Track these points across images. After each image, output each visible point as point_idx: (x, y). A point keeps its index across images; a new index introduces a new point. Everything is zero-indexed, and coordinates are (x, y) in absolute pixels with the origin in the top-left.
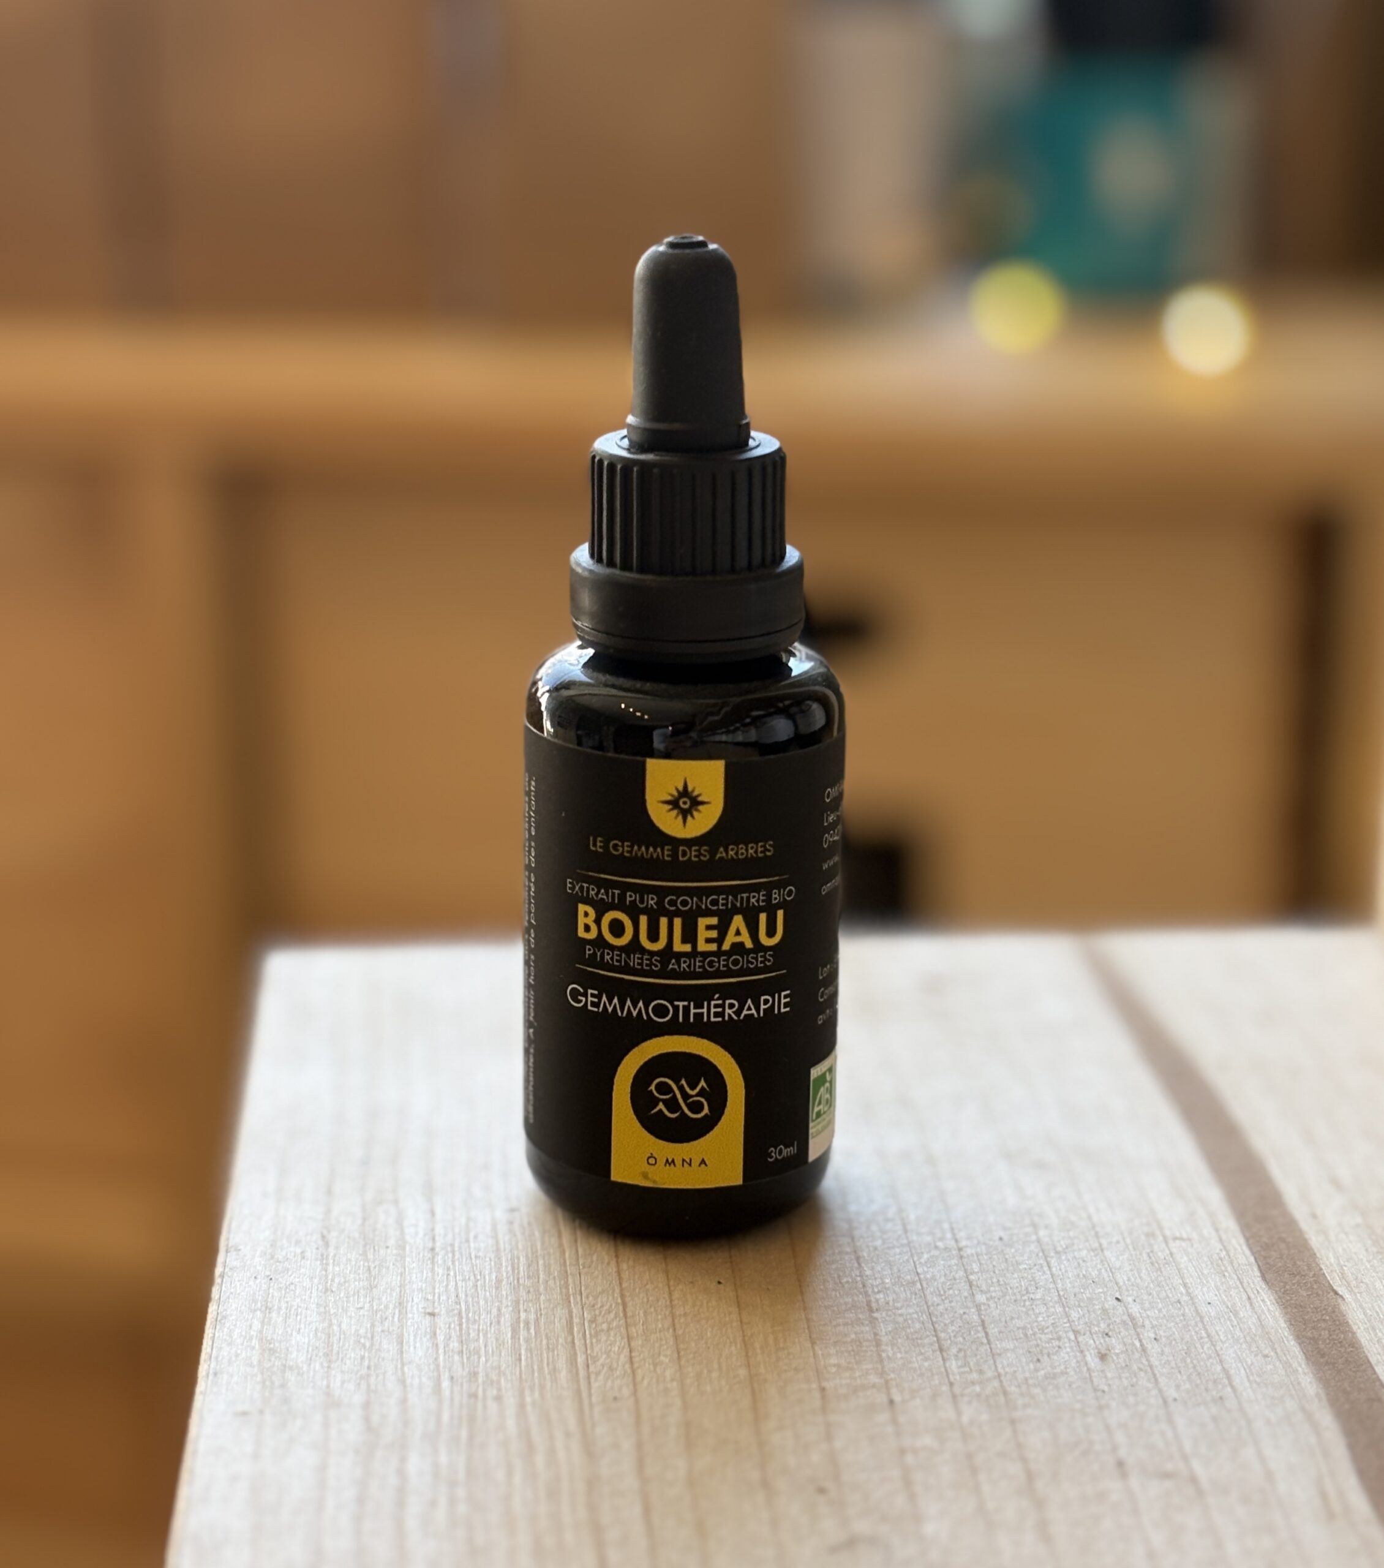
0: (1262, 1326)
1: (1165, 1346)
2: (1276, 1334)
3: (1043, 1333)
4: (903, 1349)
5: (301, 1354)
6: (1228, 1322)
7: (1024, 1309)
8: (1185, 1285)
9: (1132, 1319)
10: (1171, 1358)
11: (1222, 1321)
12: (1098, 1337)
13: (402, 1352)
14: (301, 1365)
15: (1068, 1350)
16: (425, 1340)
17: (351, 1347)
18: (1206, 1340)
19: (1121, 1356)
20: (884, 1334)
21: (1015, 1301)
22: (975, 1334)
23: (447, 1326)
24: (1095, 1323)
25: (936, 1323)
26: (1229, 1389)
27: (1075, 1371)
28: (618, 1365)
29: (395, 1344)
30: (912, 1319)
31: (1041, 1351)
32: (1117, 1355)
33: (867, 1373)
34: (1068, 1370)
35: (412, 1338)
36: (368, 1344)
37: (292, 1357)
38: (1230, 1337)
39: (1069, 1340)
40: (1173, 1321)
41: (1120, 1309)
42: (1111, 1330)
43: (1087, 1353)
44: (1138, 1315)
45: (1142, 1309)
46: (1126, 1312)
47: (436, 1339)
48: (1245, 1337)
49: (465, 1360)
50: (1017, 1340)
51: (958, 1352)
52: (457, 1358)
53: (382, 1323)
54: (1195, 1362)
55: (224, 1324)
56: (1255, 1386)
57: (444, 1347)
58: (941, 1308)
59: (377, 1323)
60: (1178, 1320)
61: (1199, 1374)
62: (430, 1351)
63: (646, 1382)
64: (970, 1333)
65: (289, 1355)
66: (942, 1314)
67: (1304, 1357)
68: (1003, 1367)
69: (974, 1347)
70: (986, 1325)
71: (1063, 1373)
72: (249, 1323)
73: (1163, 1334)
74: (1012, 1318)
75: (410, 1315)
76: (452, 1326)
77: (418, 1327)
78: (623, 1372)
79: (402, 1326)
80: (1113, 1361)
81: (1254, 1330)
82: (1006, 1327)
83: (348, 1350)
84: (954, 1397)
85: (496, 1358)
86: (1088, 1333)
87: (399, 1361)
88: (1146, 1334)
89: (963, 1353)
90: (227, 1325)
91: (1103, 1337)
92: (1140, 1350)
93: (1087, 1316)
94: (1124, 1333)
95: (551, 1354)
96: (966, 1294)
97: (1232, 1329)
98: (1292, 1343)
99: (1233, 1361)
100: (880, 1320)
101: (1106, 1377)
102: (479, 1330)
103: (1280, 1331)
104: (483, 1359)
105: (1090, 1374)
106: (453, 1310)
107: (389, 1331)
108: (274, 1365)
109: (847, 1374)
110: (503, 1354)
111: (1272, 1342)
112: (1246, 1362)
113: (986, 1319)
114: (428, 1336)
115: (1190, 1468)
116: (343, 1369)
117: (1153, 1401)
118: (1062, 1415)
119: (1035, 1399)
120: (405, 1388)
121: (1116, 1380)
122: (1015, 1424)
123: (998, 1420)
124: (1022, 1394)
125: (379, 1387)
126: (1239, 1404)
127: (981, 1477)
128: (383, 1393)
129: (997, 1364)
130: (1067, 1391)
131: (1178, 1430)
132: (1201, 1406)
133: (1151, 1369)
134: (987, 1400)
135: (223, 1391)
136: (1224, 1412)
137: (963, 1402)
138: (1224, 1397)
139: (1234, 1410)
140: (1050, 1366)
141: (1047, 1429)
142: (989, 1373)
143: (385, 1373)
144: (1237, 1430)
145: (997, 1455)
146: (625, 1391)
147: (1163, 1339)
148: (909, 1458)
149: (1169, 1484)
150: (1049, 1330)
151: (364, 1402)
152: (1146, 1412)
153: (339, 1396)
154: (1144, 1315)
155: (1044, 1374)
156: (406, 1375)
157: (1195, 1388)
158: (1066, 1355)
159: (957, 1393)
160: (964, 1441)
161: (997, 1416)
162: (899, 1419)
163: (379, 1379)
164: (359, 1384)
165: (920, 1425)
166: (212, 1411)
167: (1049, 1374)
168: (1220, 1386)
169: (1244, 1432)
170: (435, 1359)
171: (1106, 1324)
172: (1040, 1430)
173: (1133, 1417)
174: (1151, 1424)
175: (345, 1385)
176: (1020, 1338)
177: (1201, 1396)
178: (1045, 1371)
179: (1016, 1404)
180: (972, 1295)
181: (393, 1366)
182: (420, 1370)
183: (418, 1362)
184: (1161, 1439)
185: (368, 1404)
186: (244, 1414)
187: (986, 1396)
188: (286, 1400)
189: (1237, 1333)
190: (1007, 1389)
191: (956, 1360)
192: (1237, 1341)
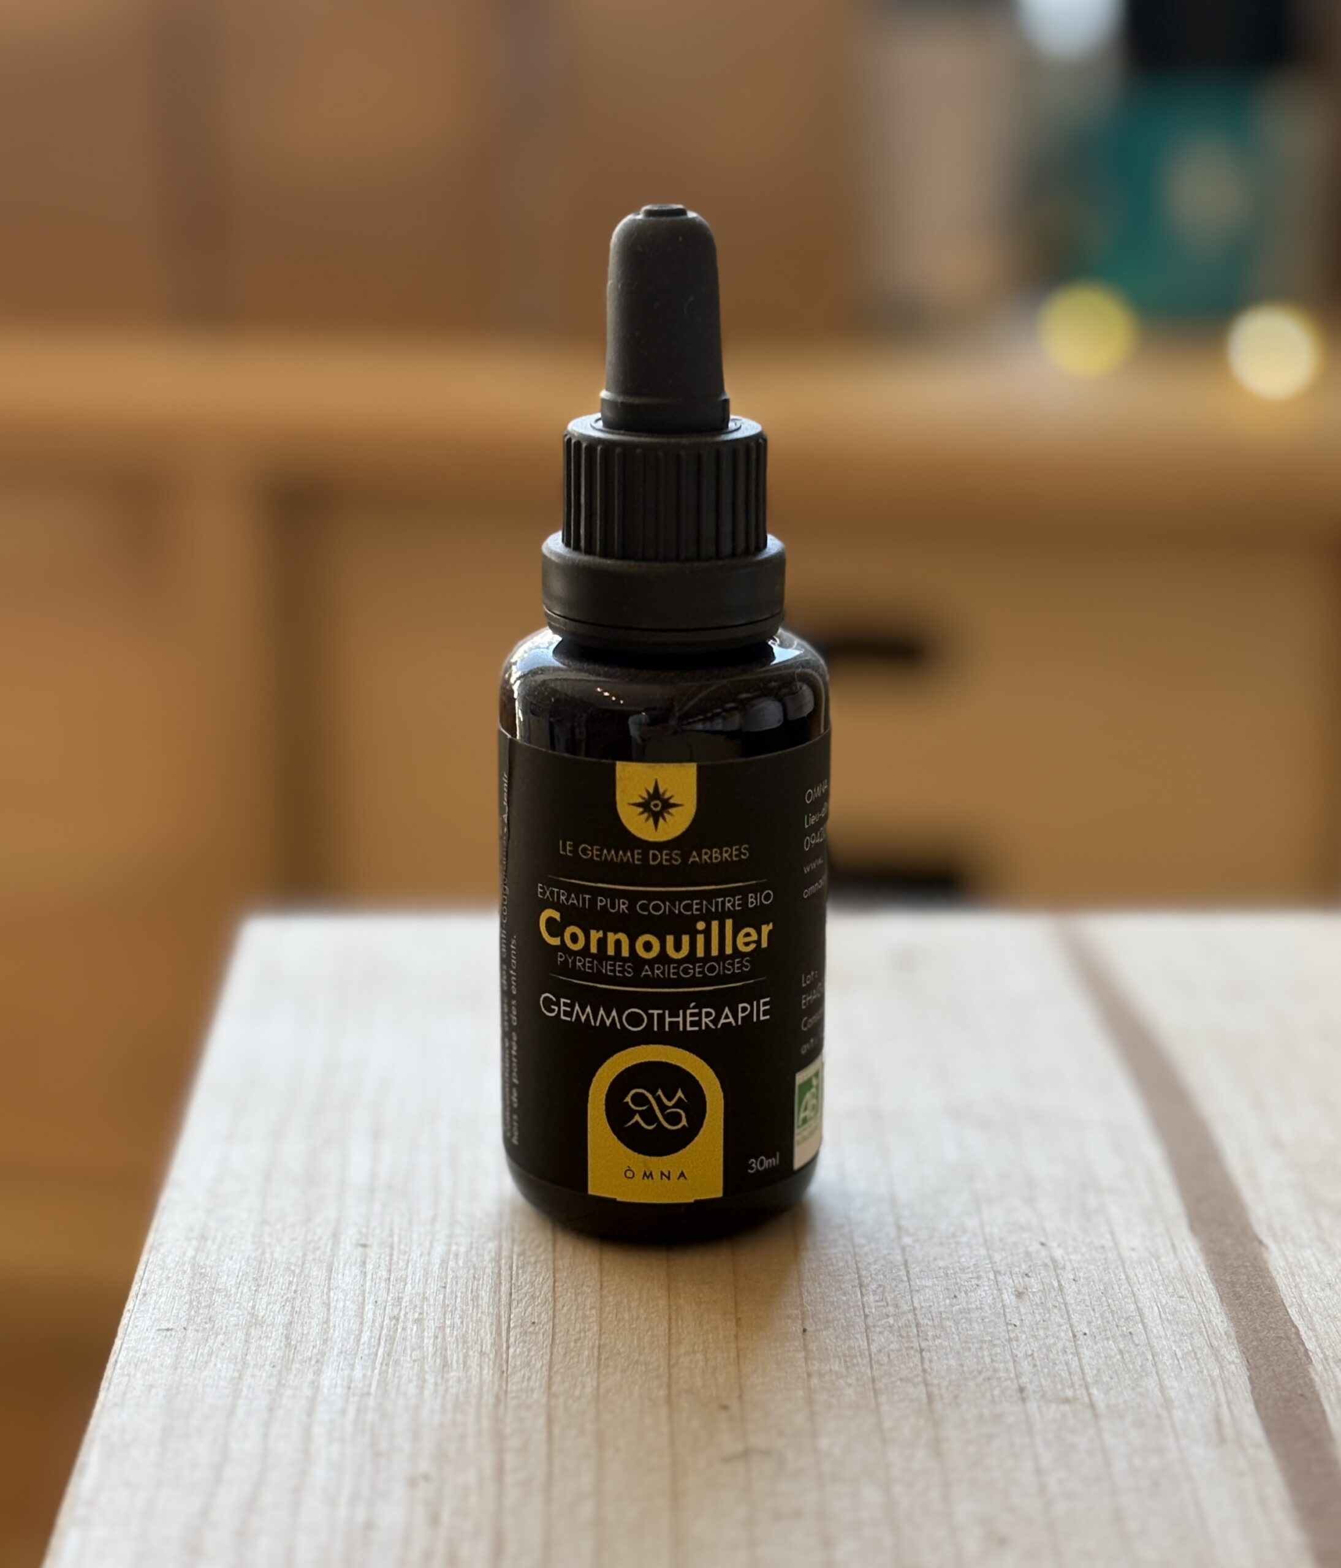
0: (1182, 1270)
1: (1082, 1286)
2: (1194, 1277)
3: (963, 1272)
4: (823, 1284)
6: (1149, 1267)
7: (948, 1251)
8: (1112, 1233)
9: (1054, 1261)
10: (1087, 1298)
11: (1143, 1265)
12: (1018, 1277)
13: (330, 1279)
14: (229, 1288)
15: (986, 1288)
16: (354, 1268)
18: (1125, 1281)
19: (1037, 1294)
21: (941, 1243)
22: (896, 1273)
23: (378, 1256)
24: (1017, 1264)
25: (859, 1262)
26: (1140, 1326)
27: (990, 1307)
28: (540, 1294)
29: (324, 1271)
31: (959, 1288)
32: (1034, 1293)
33: (785, 1305)
34: (983, 1306)
35: (341, 1266)
36: (297, 1272)
37: (222, 1280)
38: (1148, 1279)
39: (989, 1279)
40: (1092, 1264)
41: (1044, 1253)
42: (1031, 1271)
43: (1004, 1291)
44: (1060, 1258)
45: (1065, 1252)
46: (1047, 1255)
47: (366, 1267)
48: (1163, 1279)
49: (391, 1287)
50: (936, 1278)
51: (877, 1288)
52: (383, 1284)
53: (314, 1252)
54: (1110, 1301)
55: (159, 1250)
56: (1166, 1322)
57: (372, 1275)
58: (866, 1249)
59: (309, 1253)
60: (1099, 1264)
61: (1112, 1312)
62: (358, 1278)
63: (565, 1308)
64: (892, 1272)
65: (219, 1279)
66: (866, 1255)
67: (1219, 1299)
68: (920, 1303)
69: (894, 1284)
70: (909, 1265)
71: (977, 1308)
72: (184, 1249)
73: (1081, 1275)
74: (935, 1259)
75: (342, 1246)
76: (383, 1256)
77: (349, 1256)
78: (544, 1300)
79: (333, 1256)
80: (1029, 1299)
81: (1173, 1274)
82: (928, 1267)
83: (277, 1276)
84: (867, 1327)
85: (421, 1285)
86: (1008, 1273)
87: (326, 1286)
88: (1065, 1276)
89: (882, 1289)
90: (161, 1252)
91: (1022, 1277)
92: (1057, 1289)
93: (1009, 1258)
94: (1043, 1273)
95: (476, 1283)
96: (892, 1236)
97: (1151, 1271)
98: (1210, 1286)
99: (1148, 1300)
100: (805, 1259)
101: (1019, 1313)
102: (408, 1260)
103: (1199, 1275)
104: (409, 1286)
105: (1004, 1310)
106: (385, 1243)
107: (319, 1260)
108: (203, 1288)
110: (429, 1282)
111: (1189, 1284)
112: (1161, 1302)
113: (910, 1260)
114: (358, 1265)
115: (1089, 1395)
116: (270, 1292)
117: (1063, 1334)
118: (970, 1345)
119: (946, 1330)
120: (329, 1310)
121: (1029, 1316)
122: (924, 1353)
123: (907, 1349)
124: (934, 1326)
125: (303, 1308)
126: (1147, 1338)
127: (883, 1399)
128: (307, 1314)
129: (914, 1300)
130: (979, 1324)
131: (1083, 1361)
132: (1111, 1339)
133: (1065, 1306)
134: (899, 1331)
135: (151, 1310)
136: (1132, 1346)
137: (875, 1332)
138: (1133, 1332)
139: (1142, 1344)
140: (967, 1302)
141: (954, 1357)
142: (905, 1308)
143: (311, 1296)
144: (1142, 1362)
145: (901, 1379)
146: (544, 1317)
147: (1082, 1280)
148: (815, 1381)
149: (1066, 1408)
150: (969, 1270)
151: (287, 1321)
152: (1055, 1344)
153: (263, 1317)
154: (1066, 1258)
155: (960, 1309)
156: (331, 1299)
157: (1106, 1324)
158: (983, 1294)
159: (871, 1324)
160: (871, 1367)
161: (906, 1345)
162: (813, 1346)
163: (304, 1301)
164: (284, 1306)
165: (829, 1352)
166: (136, 1326)
167: (964, 1309)
168: (1131, 1323)
169: (1149, 1364)
170: (362, 1286)
171: (1027, 1266)
172: (947, 1359)
173: (1040, 1348)
174: (1058, 1355)
175: (270, 1306)
176: (941, 1277)
177: (1110, 1331)
178: (961, 1306)
179: (927, 1335)
180: (899, 1237)
181: (319, 1291)
182: (346, 1295)
183: (346, 1288)
184: (1065, 1368)
185: (291, 1323)
186: (168, 1330)
187: (899, 1327)
188: (210, 1319)
189: (1156, 1276)
190: (921, 1321)
191: (874, 1295)
192: (1155, 1283)
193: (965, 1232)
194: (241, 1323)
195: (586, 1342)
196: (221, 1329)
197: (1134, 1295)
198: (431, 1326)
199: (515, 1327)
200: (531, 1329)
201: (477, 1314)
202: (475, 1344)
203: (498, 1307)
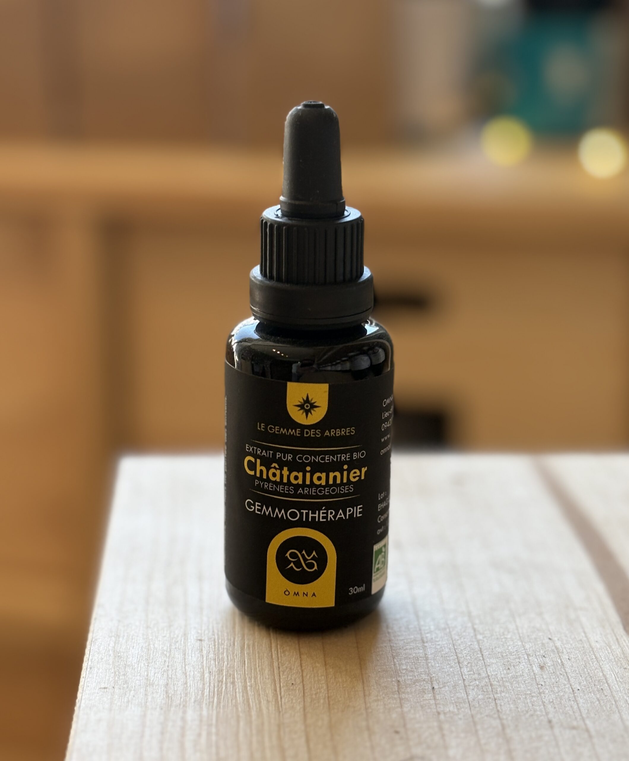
0: (623, 653)
1: (574, 662)
3: (511, 655)
4: (439, 662)
5: (134, 659)
6: (607, 652)
7: (502, 643)
8: (585, 633)
9: (557, 648)
10: (576, 669)
11: (603, 650)
12: (539, 658)
13: (185, 659)
14: (134, 664)
15: (524, 664)
16: (196, 653)
17: (159, 656)
18: (595, 660)
19: (551, 667)
20: (430, 654)
21: (497, 638)
22: (477, 655)
23: (208, 646)
24: (538, 651)
25: (457, 649)
26: (606, 685)
27: (527, 674)
28: (294, 668)
29: (182, 655)
30: (444, 647)
31: (510, 664)
32: (549, 667)
33: (421, 674)
34: (524, 674)
35: (190, 652)
36: (168, 655)
37: (129, 660)
38: (607, 658)
39: (525, 659)
40: (577, 650)
41: (551, 644)
42: (546, 654)
43: (534, 666)
44: (560, 647)
45: (562, 643)
46: (553, 645)
47: (203, 653)
48: (614, 659)
49: (217, 664)
51: (468, 664)
52: (212, 662)
53: (175, 644)
54: (589, 671)
55: (96, 643)
56: (619, 683)
57: (206, 657)
58: (459, 642)
59: (173, 644)
60: (581, 650)
61: (591, 677)
62: (199, 658)
63: (308, 677)
64: (474, 655)
65: (128, 659)
66: (459, 645)
68: (491, 672)
69: (476, 661)
70: (482, 651)
71: (521, 676)
72: (108, 642)
73: (572, 656)
74: (496, 647)
75: (189, 641)
76: (211, 646)
77: (193, 646)
78: (297, 671)
79: (185, 646)
80: (547, 669)
82: (492, 652)
83: (157, 657)
84: (465, 686)
85: (232, 663)
86: (534, 655)
87: (184, 663)
88: (564, 657)
90: (97, 644)
91: (542, 658)
92: (561, 664)
93: (534, 646)
94: (553, 655)
95: (260, 661)
96: (472, 634)
97: (608, 655)
99: (609, 671)
100: (428, 647)
101: (543, 678)
102: (224, 648)
104: (226, 663)
105: (535, 676)
106: (211, 638)
107: (178, 648)
108: (120, 663)
109: (411, 674)
110: (236, 661)
112: (615, 671)
113: (483, 647)
114: (198, 651)
115: (585, 724)
116: (155, 667)
117: (567, 690)
118: (520, 697)
119: (506, 688)
120: (186, 676)
121: (549, 679)
122: (496, 701)
123: (487, 698)
124: (500, 685)
125: (173, 676)
126: (611, 692)
127: (479, 727)
128: (175, 679)
129: (488, 670)
130: (523, 684)
131: (580, 705)
132: (592, 693)
133: (566, 675)
134: (482, 688)
135: (95, 677)
136: (603, 696)
137: (470, 689)
138: (603, 689)
139: (609, 695)
140: (515, 672)
141: (512, 703)
142: (484, 675)
143: (176, 669)
144: (610, 706)
145: (487, 716)
146: (298, 681)
147: (573, 659)
148: (442, 717)
149: (574, 732)
150: (514, 654)
151: (165, 683)
152: (563, 695)
153: (153, 680)
154: (563, 647)
155: (512, 675)
156: (187, 670)
157: (588, 684)
158: (523, 667)
159: (467, 684)
160: (470, 709)
161: (487, 696)
162: (438, 697)
163: (173, 672)
164: (163, 674)
165: (447, 700)
166: (88, 686)
167: (514, 676)
168: (602, 683)
169: (614, 706)
170: (202, 663)
171: (544, 651)
172: (509, 704)
173: (556, 698)
174: (566, 702)
175: (156, 675)
176: (499, 658)
177: (592, 688)
178: (512, 674)
179: (497, 691)
180: (476, 635)
181: (180, 666)
182: (194, 668)
183: (193, 664)
184: (571, 709)
185: (167, 684)
186: (105, 688)
187: (482, 686)
188: (126, 682)
189: (611, 657)
190: (493, 683)
191: (467, 668)
192: (611, 660)
193: (509, 632)
194: (142, 684)
195: (321, 695)
196: (132, 688)
197: (601, 668)
198: (239, 685)
199: (283, 686)
200: (292, 688)
201: (263, 679)
202: (264, 696)
203: (274, 675)
